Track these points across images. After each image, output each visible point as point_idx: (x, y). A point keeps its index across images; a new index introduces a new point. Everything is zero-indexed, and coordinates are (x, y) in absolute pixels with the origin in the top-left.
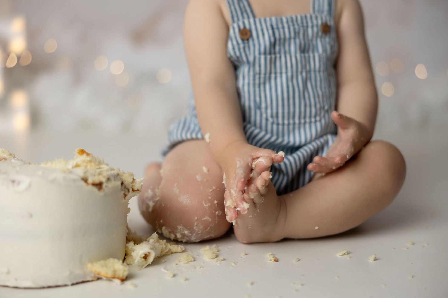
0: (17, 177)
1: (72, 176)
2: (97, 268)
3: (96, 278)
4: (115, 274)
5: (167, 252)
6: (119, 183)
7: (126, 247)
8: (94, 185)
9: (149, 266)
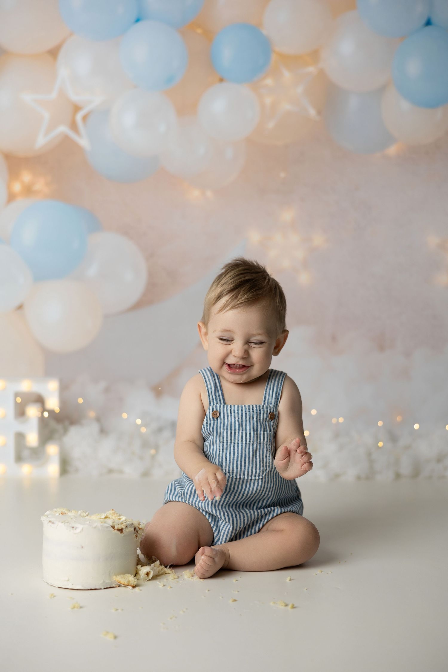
0: (75, 525)
1: (106, 525)
2: (120, 579)
3: (118, 585)
4: (129, 583)
5: (162, 573)
6: (133, 529)
7: (137, 568)
8: (118, 530)
9: (149, 580)
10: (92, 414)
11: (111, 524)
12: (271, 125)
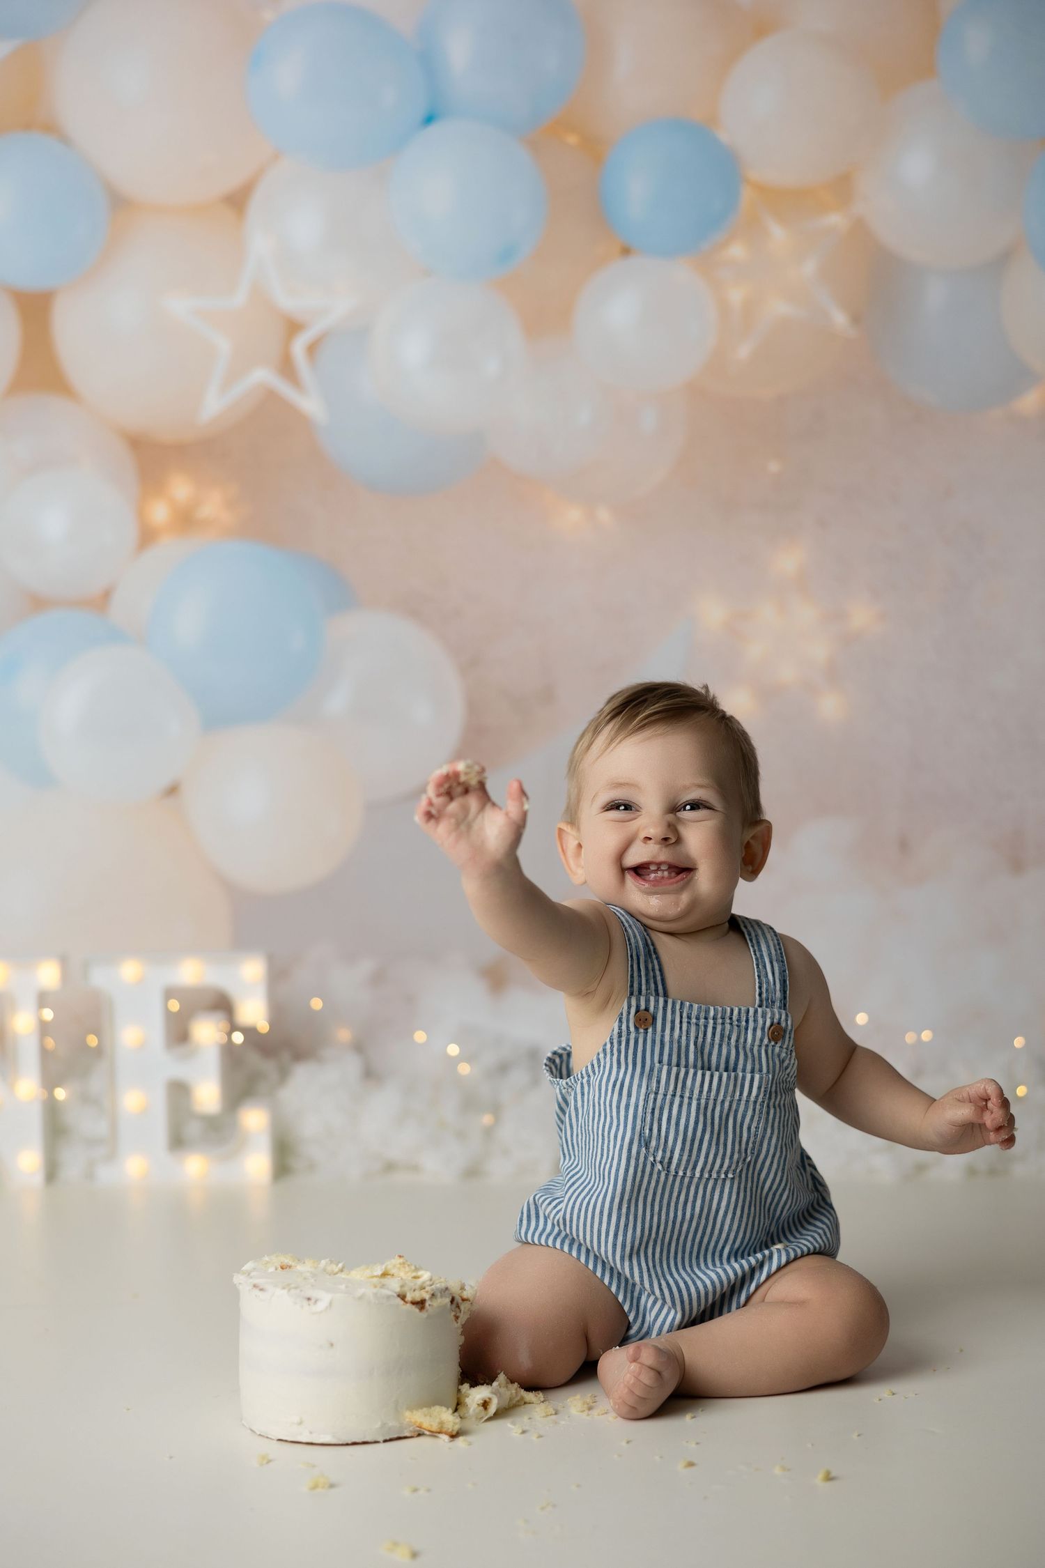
0: (314, 1294)
1: (385, 1292)
2: (421, 1418)
3: (417, 1433)
4: (442, 1427)
5: (518, 1401)
6: (448, 1300)
7: (459, 1391)
8: (414, 1303)
9: (490, 1419)
10: (344, 1035)
11: (398, 1290)
12: (744, 351)
